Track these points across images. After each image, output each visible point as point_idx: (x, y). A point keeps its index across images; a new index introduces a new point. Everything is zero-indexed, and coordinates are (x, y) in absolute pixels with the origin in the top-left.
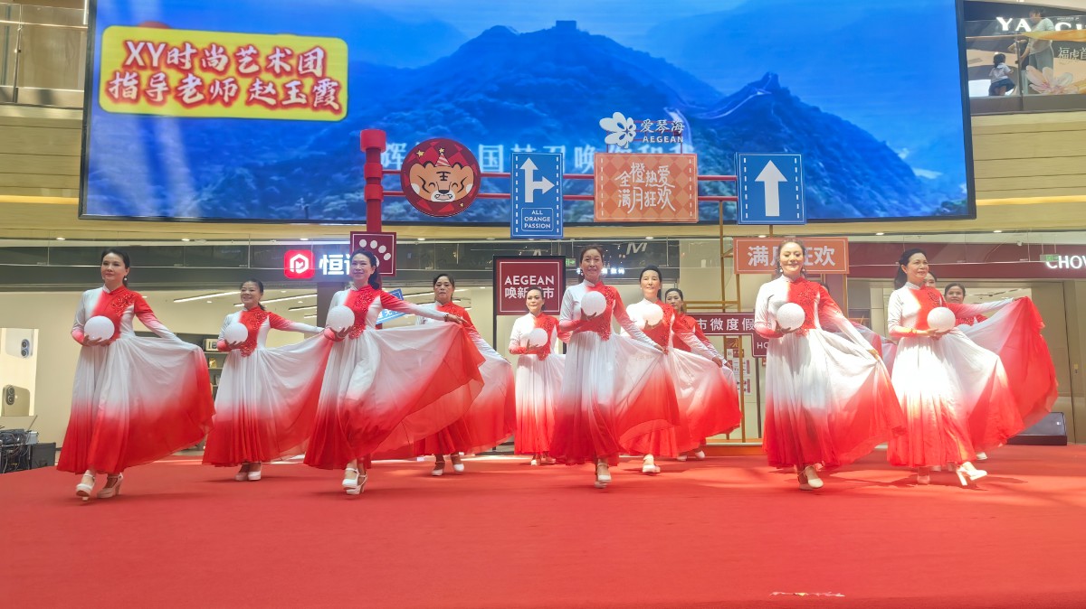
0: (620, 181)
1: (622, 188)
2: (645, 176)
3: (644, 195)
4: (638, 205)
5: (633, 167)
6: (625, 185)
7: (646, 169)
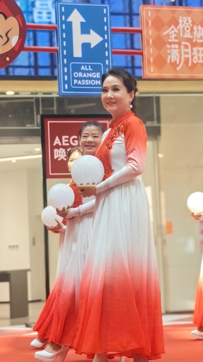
0: (168, 35)
1: (170, 43)
2: (192, 30)
3: (192, 51)
4: (187, 61)
5: (180, 21)
6: (174, 40)
7: (193, 23)
